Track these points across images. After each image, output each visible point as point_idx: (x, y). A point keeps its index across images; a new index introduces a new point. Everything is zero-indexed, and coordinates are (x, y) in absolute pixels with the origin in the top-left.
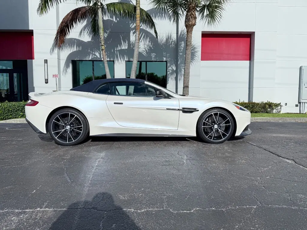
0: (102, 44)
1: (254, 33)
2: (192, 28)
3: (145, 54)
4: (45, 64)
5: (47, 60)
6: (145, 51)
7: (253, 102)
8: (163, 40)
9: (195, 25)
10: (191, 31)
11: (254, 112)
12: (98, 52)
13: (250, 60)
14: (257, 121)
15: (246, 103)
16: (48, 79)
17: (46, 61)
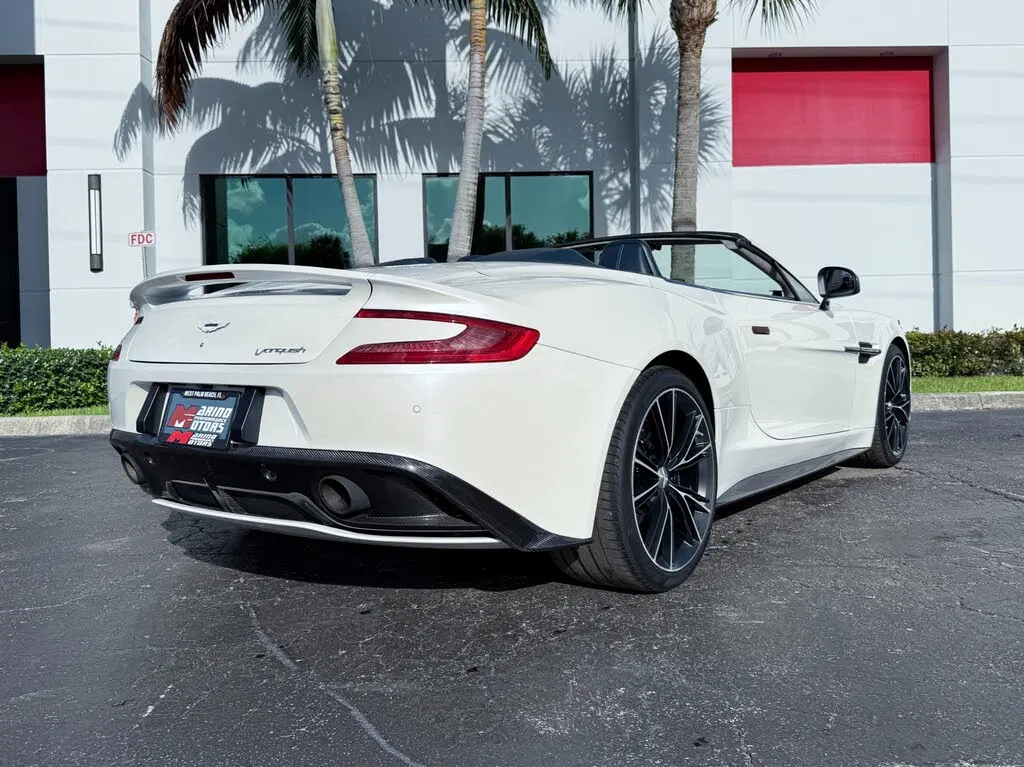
0: (333, 106)
1: (944, 50)
2: (702, 34)
3: (506, 132)
4: (92, 192)
5: (99, 176)
6: (507, 119)
7: (957, 331)
8: (582, 76)
9: (713, 20)
10: (699, 45)
11: (962, 374)
12: (314, 129)
13: (933, 159)
14: (989, 406)
15: (928, 335)
16: (101, 255)
17: (95, 182)
